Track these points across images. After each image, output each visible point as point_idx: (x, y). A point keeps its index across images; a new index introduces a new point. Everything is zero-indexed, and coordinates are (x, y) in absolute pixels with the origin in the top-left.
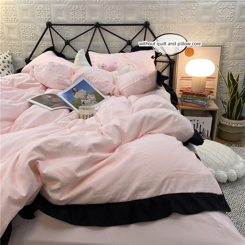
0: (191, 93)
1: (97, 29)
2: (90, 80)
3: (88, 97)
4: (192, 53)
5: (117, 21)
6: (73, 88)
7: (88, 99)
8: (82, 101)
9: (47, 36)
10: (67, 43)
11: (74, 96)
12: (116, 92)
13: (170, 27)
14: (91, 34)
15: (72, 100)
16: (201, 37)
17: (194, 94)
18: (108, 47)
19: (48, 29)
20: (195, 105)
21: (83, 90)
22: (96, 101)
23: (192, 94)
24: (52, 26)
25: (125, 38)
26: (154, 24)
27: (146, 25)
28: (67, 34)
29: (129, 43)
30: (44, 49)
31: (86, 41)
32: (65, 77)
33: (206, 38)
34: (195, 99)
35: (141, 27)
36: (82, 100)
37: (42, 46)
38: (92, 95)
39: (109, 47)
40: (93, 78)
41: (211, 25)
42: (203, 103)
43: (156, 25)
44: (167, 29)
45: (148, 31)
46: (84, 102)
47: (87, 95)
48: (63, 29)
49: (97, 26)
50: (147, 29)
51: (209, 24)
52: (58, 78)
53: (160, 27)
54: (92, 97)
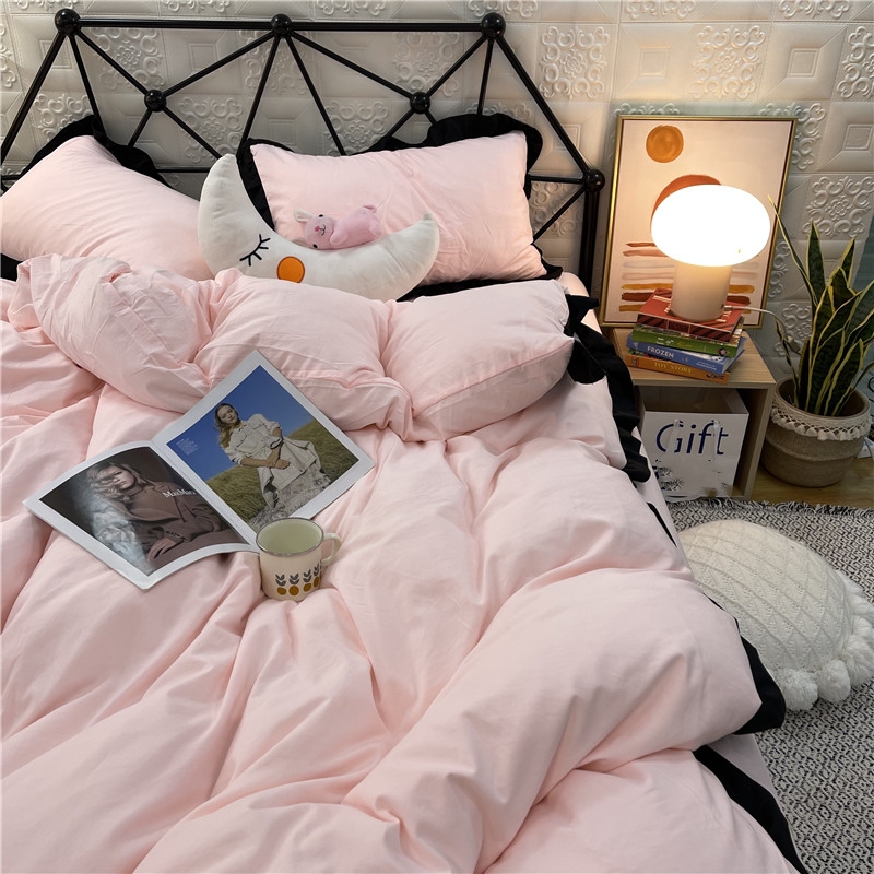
0: (670, 322)
1: (283, 41)
2: (287, 369)
3: (285, 455)
4: (674, 148)
5: (366, 9)
6: (216, 409)
7: (286, 465)
8: (264, 474)
9: (64, 68)
10: (157, 101)
11: (227, 451)
12: (399, 416)
13: (588, 40)
14: (255, 61)
15: (221, 475)
16: (713, 78)
17: (684, 328)
18: (331, 117)
19: (67, 40)
20: (685, 369)
21: (264, 420)
22: (322, 476)
23: (673, 326)
24: (84, 30)
25: (402, 81)
26: (521, 25)
27: (491, 30)
28: (149, 63)
29: (420, 103)
30: (53, 126)
31: (234, 94)
32: (175, 352)
33: (732, 83)
34: (689, 346)
35: (469, 39)
36: (261, 470)
37: (44, 110)
38: (304, 444)
39: (335, 119)
40: (299, 359)
41: (755, 30)
42: (719, 367)
43: (529, 25)
44: (576, 45)
45: (498, 52)
46: (272, 479)
47: (281, 444)
48: (133, 40)
49: (283, 29)
50: (495, 43)
51: (749, 26)
52: (150, 361)
53: (546, 38)
54: (302, 454)
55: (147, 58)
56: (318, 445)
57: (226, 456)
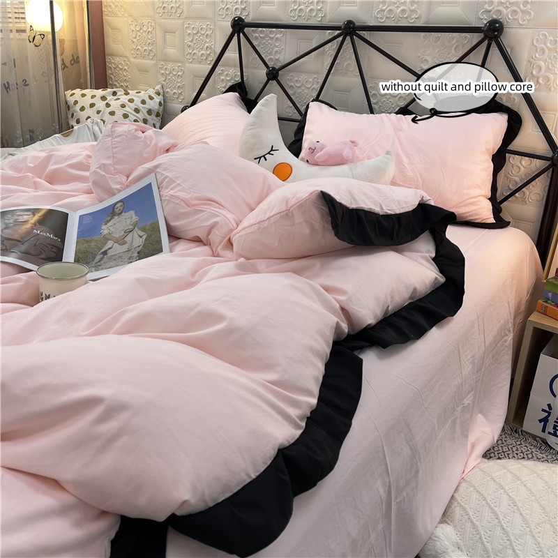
2: (162, 187)
5: (406, 18)
6: (116, 204)
7: (123, 243)
11: (103, 227)
15: (87, 238)
18: (372, 92)
21: (133, 215)
24: (246, 29)
27: (492, 33)
28: (276, 52)
30: (224, 87)
31: (318, 74)
35: (475, 38)
36: (109, 242)
37: (222, 78)
39: (375, 94)
43: (525, 31)
46: (110, 248)
47: (131, 231)
48: (271, 38)
53: (537, 40)
54: (137, 240)
55: (276, 49)
56: (149, 236)
57: (101, 229)
